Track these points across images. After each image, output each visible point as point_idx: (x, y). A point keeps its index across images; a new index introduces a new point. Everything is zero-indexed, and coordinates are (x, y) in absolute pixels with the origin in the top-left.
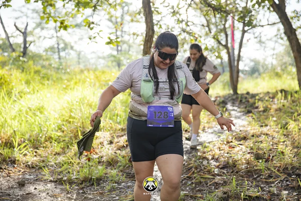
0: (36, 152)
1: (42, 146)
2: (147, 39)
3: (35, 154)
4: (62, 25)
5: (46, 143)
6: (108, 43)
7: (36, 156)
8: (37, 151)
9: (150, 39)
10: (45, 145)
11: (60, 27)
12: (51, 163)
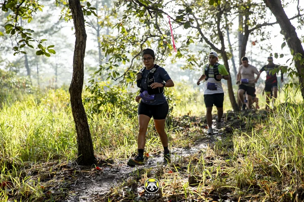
2: (77, 46)
6: (39, 53)
9: (82, 46)
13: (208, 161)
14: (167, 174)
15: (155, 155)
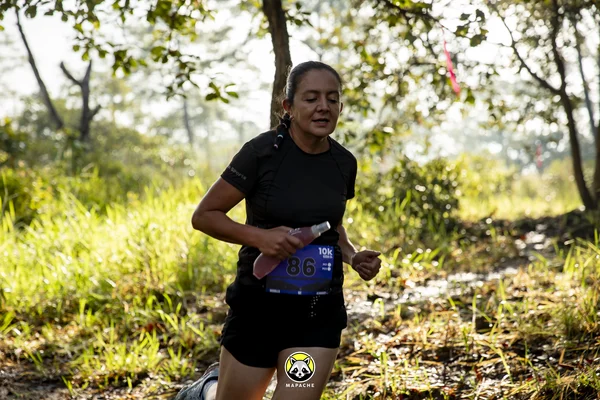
0: (40, 332)
1: (57, 320)
2: (277, 81)
3: (37, 335)
4: (119, 63)
5: (69, 315)
6: (210, 97)
7: (37, 339)
8: (44, 329)
10: (65, 319)
11: (115, 67)
12: (62, 351)
13: (516, 294)
14: (438, 313)
15: (418, 284)
